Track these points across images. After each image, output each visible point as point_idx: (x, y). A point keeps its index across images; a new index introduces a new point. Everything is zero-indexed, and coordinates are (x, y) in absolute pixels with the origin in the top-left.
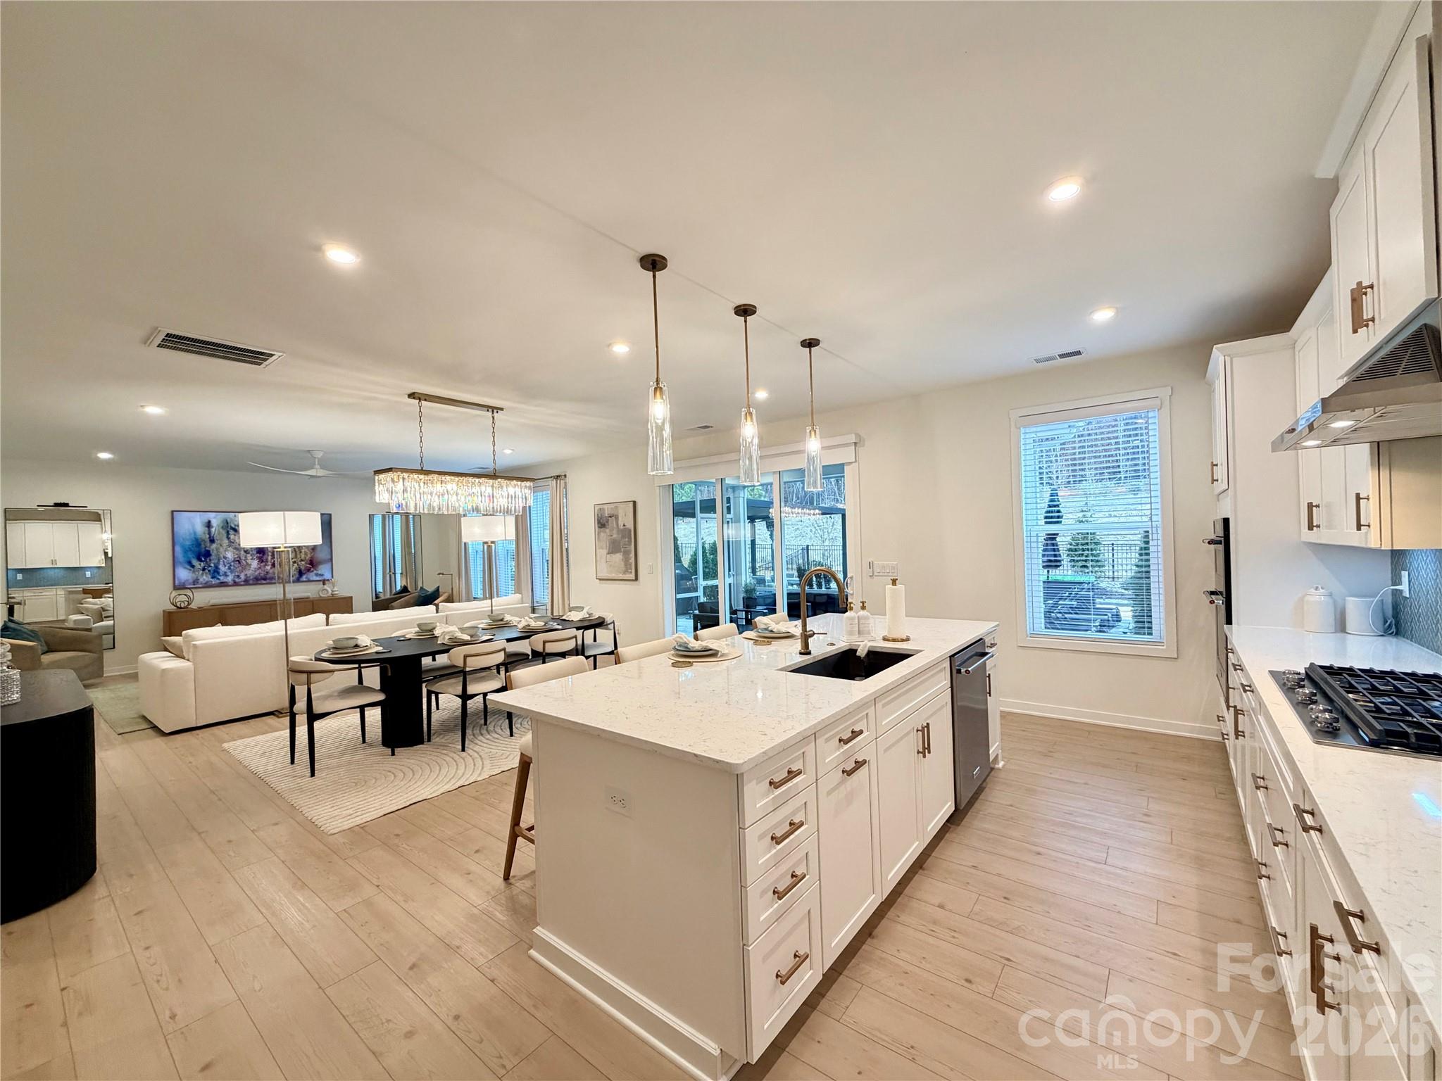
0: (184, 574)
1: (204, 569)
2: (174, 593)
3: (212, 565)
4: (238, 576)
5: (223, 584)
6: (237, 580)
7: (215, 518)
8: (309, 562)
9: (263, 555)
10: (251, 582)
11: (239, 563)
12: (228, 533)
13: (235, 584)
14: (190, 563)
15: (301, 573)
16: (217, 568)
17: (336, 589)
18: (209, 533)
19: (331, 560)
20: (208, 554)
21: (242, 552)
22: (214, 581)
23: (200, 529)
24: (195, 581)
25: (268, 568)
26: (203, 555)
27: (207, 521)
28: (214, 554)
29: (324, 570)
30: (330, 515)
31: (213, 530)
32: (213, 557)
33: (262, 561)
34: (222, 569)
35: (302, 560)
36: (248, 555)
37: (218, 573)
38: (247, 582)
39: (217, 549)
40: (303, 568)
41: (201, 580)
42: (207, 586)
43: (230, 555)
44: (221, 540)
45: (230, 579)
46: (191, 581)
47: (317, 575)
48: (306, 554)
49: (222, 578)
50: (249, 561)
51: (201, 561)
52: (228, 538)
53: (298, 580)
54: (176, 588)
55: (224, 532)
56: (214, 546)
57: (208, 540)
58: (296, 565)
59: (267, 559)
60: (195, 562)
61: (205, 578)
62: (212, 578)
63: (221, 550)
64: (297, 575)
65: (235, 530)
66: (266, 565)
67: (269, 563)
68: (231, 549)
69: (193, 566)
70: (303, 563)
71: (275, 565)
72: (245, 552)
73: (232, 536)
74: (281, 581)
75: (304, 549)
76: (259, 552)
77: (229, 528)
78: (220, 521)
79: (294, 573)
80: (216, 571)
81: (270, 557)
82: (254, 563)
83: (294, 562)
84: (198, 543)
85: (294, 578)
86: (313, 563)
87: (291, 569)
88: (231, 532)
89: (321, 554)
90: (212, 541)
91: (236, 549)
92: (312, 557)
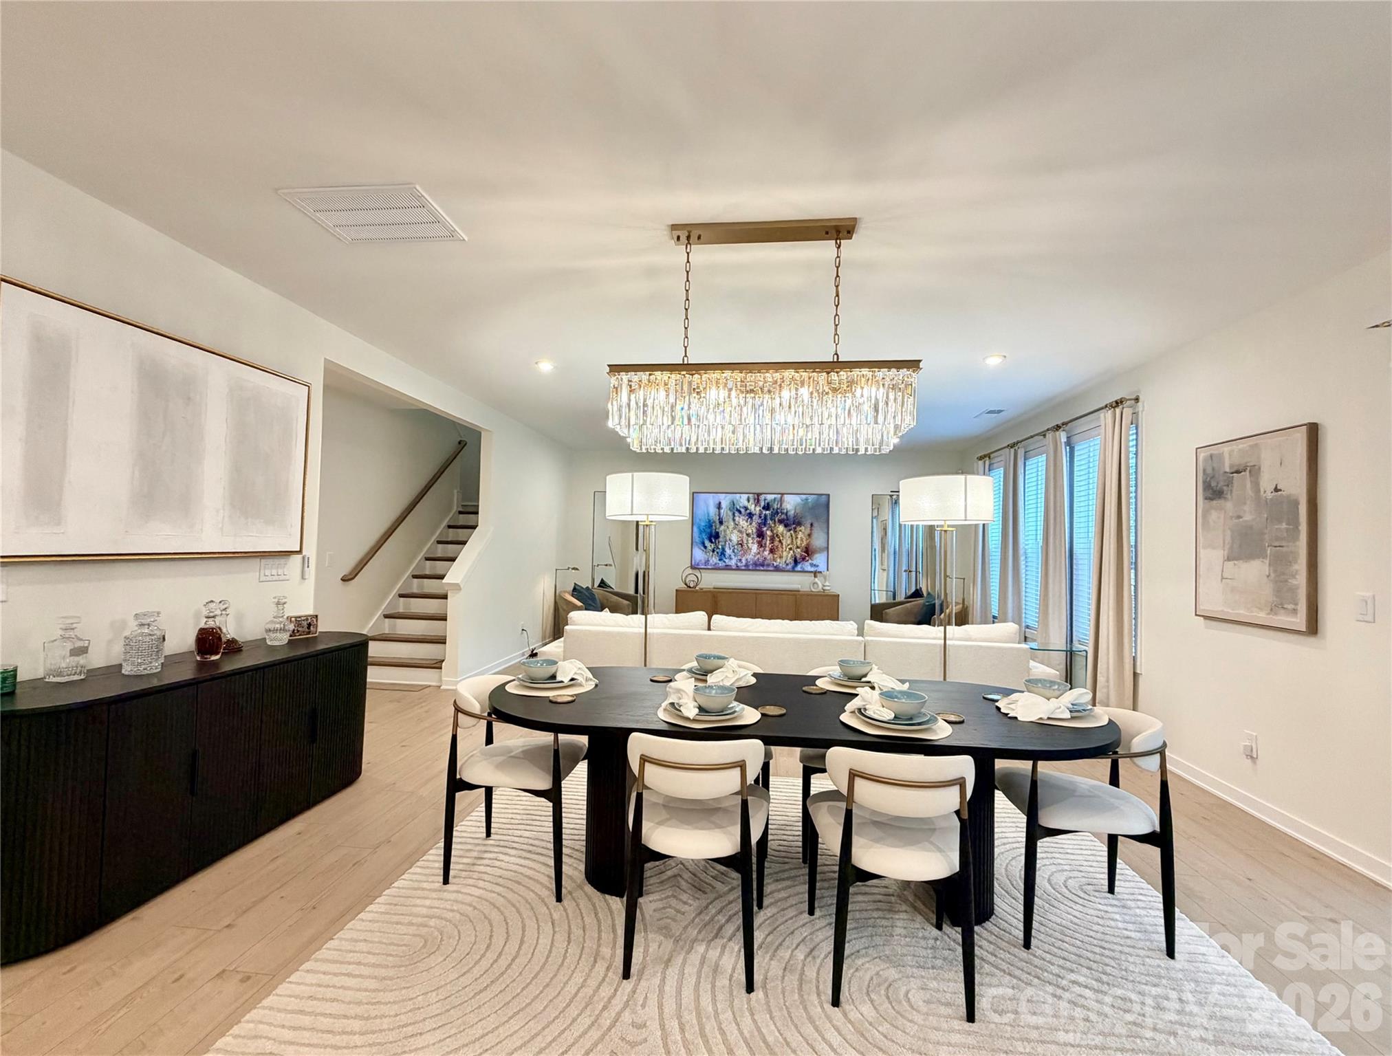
0: (699, 555)
1: (713, 551)
2: (690, 571)
3: (720, 547)
4: (740, 560)
5: (728, 568)
6: (739, 564)
7: (724, 499)
8: (804, 550)
9: (763, 539)
10: (751, 568)
11: (742, 546)
12: (734, 514)
13: (738, 569)
14: (703, 544)
15: (796, 562)
16: (723, 549)
17: (827, 585)
18: (719, 515)
19: (828, 548)
20: (717, 536)
21: (745, 535)
22: (721, 564)
23: (713, 511)
24: (707, 562)
25: (766, 553)
26: (714, 536)
27: (718, 502)
28: (722, 535)
29: (819, 559)
30: (829, 495)
31: (722, 511)
32: (721, 539)
33: (761, 546)
34: (728, 551)
35: (798, 547)
36: (750, 539)
37: (724, 556)
38: (747, 568)
39: (725, 531)
40: (798, 556)
41: (711, 561)
42: (716, 568)
43: (735, 538)
44: (728, 522)
45: (733, 563)
46: (703, 561)
47: (812, 565)
48: (802, 540)
49: (727, 561)
50: (750, 545)
51: (712, 542)
52: (734, 520)
53: (793, 570)
54: (693, 567)
55: (730, 514)
56: (722, 528)
57: (718, 522)
58: (791, 552)
59: (765, 544)
60: (707, 543)
61: (714, 560)
62: (720, 560)
63: (728, 532)
64: (793, 564)
65: (740, 512)
66: (764, 550)
67: (767, 549)
68: (735, 531)
69: (705, 547)
70: (799, 550)
71: (772, 551)
72: (748, 535)
73: (737, 519)
74: (777, 569)
75: (800, 535)
76: (759, 536)
77: (735, 510)
78: (728, 502)
79: (790, 560)
80: (723, 553)
81: (768, 542)
82: (755, 548)
83: (790, 549)
84: (710, 524)
85: (790, 567)
86: (808, 552)
87: (787, 556)
88: (737, 514)
89: (817, 541)
90: (721, 523)
91: (740, 532)
92: (808, 544)
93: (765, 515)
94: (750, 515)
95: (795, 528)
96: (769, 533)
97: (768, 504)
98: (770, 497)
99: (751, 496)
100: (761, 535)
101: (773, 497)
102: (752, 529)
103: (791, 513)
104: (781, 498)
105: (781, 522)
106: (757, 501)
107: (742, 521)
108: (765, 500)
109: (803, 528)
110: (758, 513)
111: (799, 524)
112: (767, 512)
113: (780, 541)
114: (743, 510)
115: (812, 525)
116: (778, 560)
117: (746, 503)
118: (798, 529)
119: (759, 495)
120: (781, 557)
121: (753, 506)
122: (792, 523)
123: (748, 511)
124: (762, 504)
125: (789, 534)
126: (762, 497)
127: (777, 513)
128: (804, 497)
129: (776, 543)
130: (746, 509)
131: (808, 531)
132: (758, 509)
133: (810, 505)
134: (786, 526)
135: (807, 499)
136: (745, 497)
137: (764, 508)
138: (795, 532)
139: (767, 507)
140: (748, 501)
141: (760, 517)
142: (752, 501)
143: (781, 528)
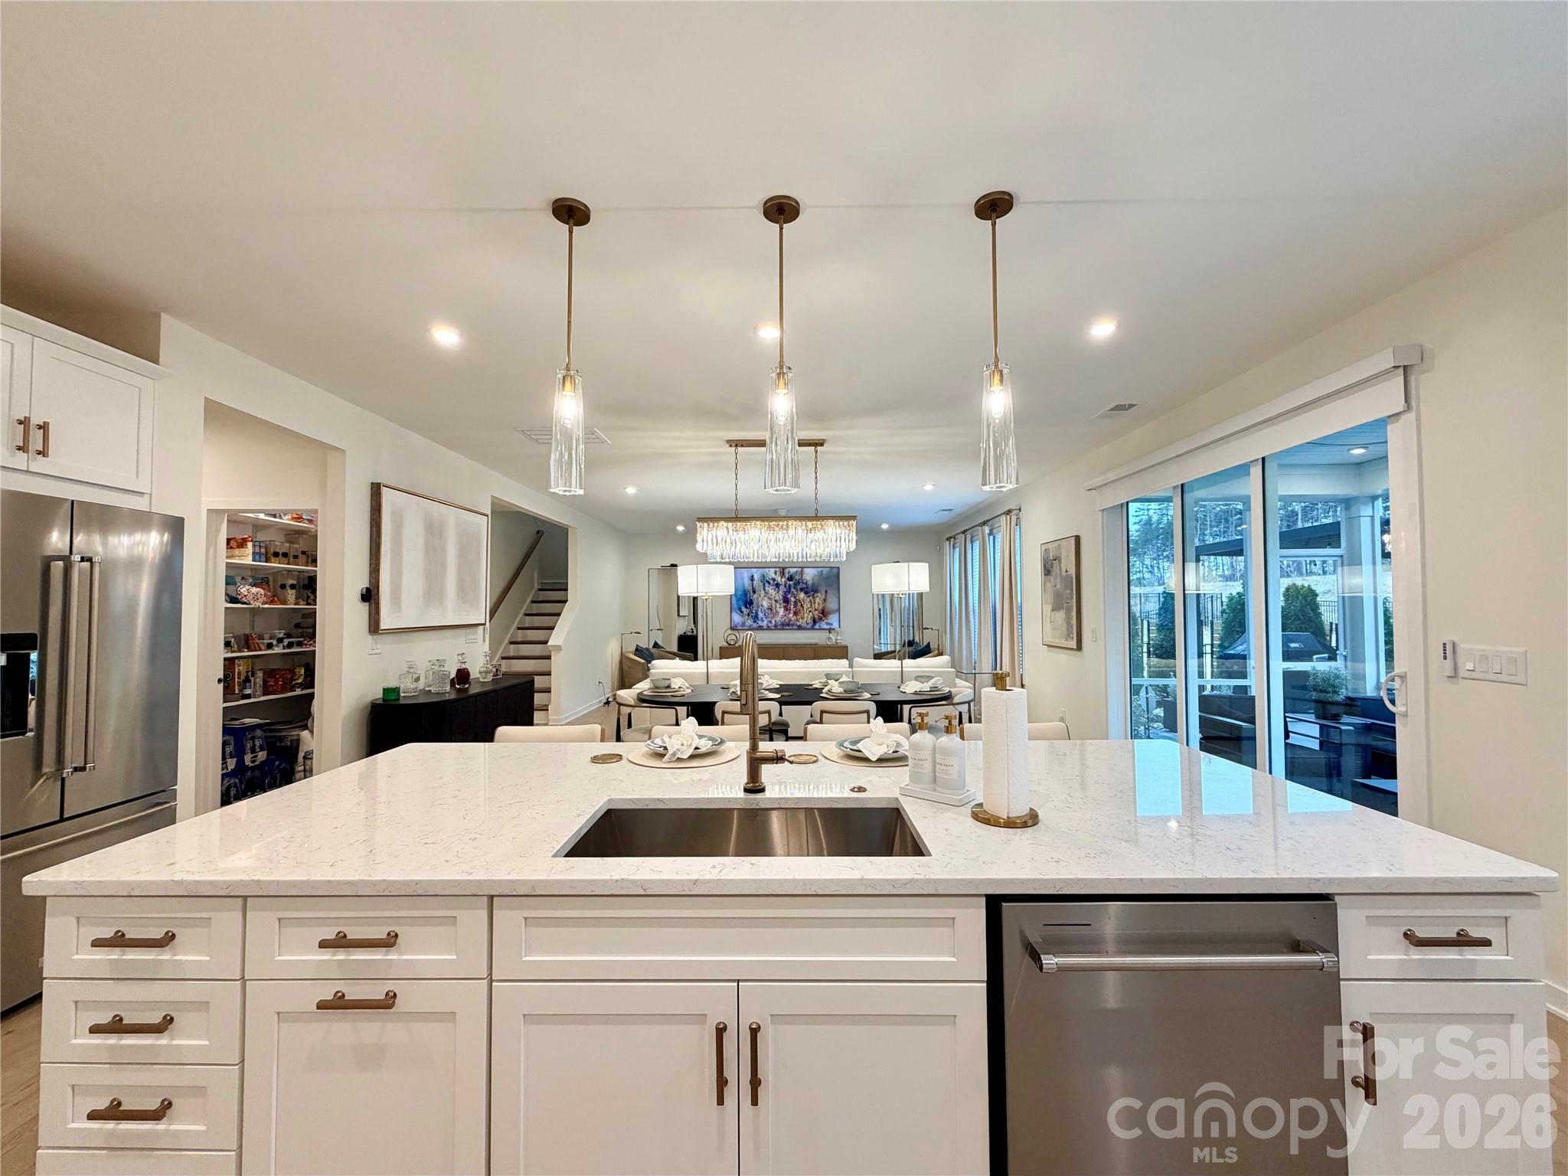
0: (737, 618)
1: (749, 615)
2: (730, 632)
3: (754, 611)
4: (770, 622)
5: (760, 628)
6: (770, 625)
7: (756, 573)
8: (821, 612)
9: (788, 604)
10: (779, 627)
11: (771, 610)
12: (764, 585)
13: (769, 629)
14: (740, 609)
15: (815, 622)
16: (756, 613)
17: (839, 638)
18: (753, 586)
19: (839, 609)
20: (751, 603)
21: (773, 601)
22: (755, 625)
23: (749, 585)
24: (744, 624)
25: (791, 615)
26: (749, 603)
27: (752, 575)
28: (755, 602)
29: (833, 619)
30: (839, 568)
31: (755, 582)
32: (754, 605)
34: (761, 615)
35: (816, 610)
36: (778, 604)
37: (758, 618)
38: (776, 628)
39: (758, 599)
40: (816, 617)
41: (747, 623)
42: (751, 629)
43: (765, 604)
44: (760, 591)
45: (764, 624)
46: (740, 624)
47: (827, 624)
48: (819, 604)
49: (760, 622)
50: (778, 609)
51: (747, 608)
52: (764, 590)
53: (812, 628)
54: (731, 628)
55: (762, 584)
56: (755, 596)
57: (751, 591)
58: (811, 614)
59: (790, 608)
60: (744, 609)
61: (750, 622)
62: (754, 622)
63: (760, 599)
64: (812, 622)
65: (769, 583)
66: (789, 613)
67: (792, 612)
68: (766, 599)
69: (742, 612)
70: (817, 612)
71: (795, 614)
72: (776, 601)
73: (767, 588)
74: (800, 628)
75: (817, 600)
76: (784, 602)
77: (765, 581)
78: (759, 576)
79: (810, 621)
80: (756, 617)
81: (792, 606)
82: (782, 611)
83: (810, 611)
84: (745, 593)
85: (809, 626)
86: (824, 613)
87: (807, 617)
88: (767, 585)
89: (831, 605)
90: (754, 592)
91: (770, 599)
92: (824, 607)
93: (790, 585)
94: (778, 585)
95: (813, 595)
96: (793, 599)
97: (791, 576)
98: (792, 571)
99: (777, 569)
100: (786, 601)
101: (795, 570)
102: (779, 597)
103: (810, 583)
104: (802, 571)
105: (802, 590)
106: (783, 574)
107: (771, 590)
108: (789, 572)
109: (819, 594)
110: (783, 583)
111: (816, 591)
112: (791, 583)
113: (802, 605)
114: (771, 582)
115: (826, 592)
116: (801, 621)
117: (774, 576)
118: (816, 595)
119: (784, 569)
120: (803, 618)
121: (779, 578)
122: (811, 590)
123: (776, 582)
124: (787, 576)
125: (808, 599)
126: (787, 571)
127: (799, 583)
128: (820, 569)
129: (799, 607)
130: (774, 580)
131: (823, 597)
132: (783, 580)
133: (824, 575)
134: (806, 593)
135: (822, 572)
136: (773, 570)
137: (788, 579)
138: (813, 598)
139: (790, 578)
140: (776, 574)
141: (785, 587)
142: (778, 573)
143: (802, 595)
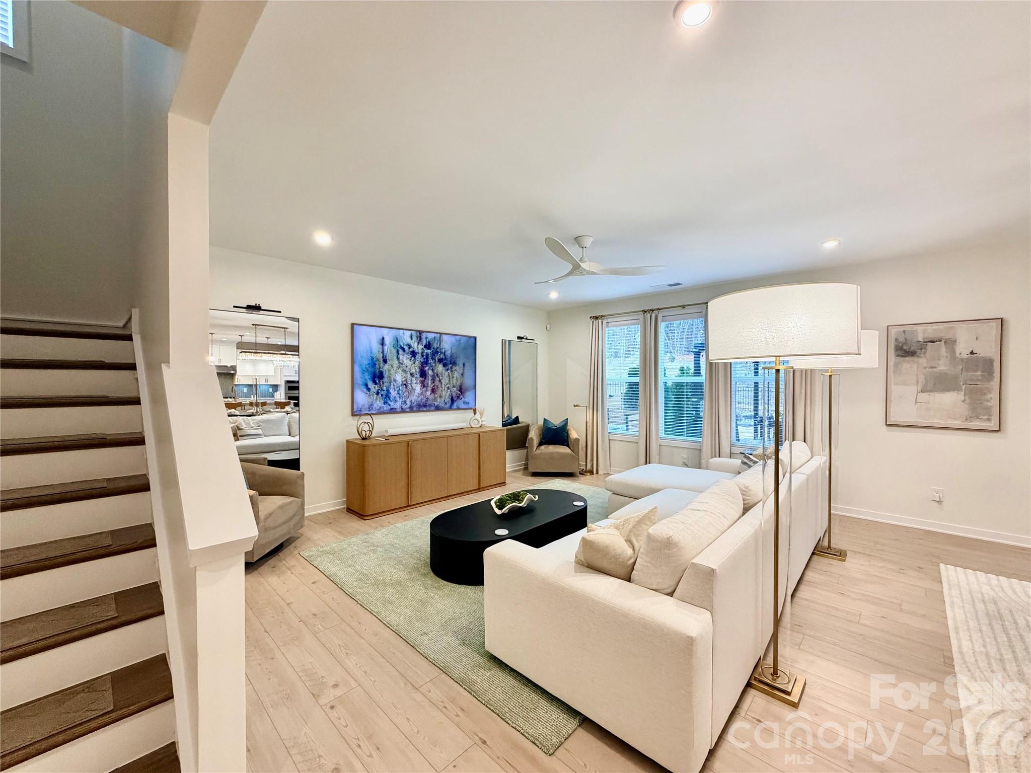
0: (362, 398)
1: (378, 394)
3: (385, 388)
4: (405, 402)
5: (393, 411)
6: (404, 407)
7: (387, 335)
8: (459, 389)
9: (425, 378)
10: (415, 409)
11: (406, 387)
12: (398, 352)
13: (403, 411)
14: (366, 385)
15: (453, 401)
16: (388, 391)
17: (483, 419)
18: (383, 352)
19: (475, 387)
20: (381, 376)
21: (409, 375)
22: (386, 408)
23: (376, 346)
24: (371, 407)
25: (428, 393)
26: (378, 377)
27: (382, 338)
28: (386, 375)
29: (468, 396)
30: (475, 338)
31: (386, 348)
32: (385, 380)
33: (424, 386)
34: (393, 393)
35: (454, 387)
36: (414, 379)
37: (389, 398)
38: (412, 410)
39: (389, 371)
40: (454, 395)
41: (375, 405)
42: (381, 413)
43: (399, 378)
44: (392, 360)
45: (398, 405)
46: (367, 406)
47: (465, 403)
48: (457, 379)
49: (391, 404)
50: (414, 385)
51: (376, 384)
52: (398, 358)
53: (450, 408)
54: (354, 414)
55: (394, 351)
56: (386, 367)
57: (381, 360)
58: (449, 391)
59: (428, 384)
60: (371, 385)
61: (379, 403)
62: (385, 403)
63: (392, 372)
64: (450, 401)
65: (404, 350)
66: (427, 390)
67: (429, 389)
68: (400, 371)
69: (369, 389)
70: (455, 389)
71: (433, 391)
72: (412, 374)
73: (401, 357)
74: (438, 408)
75: (456, 375)
76: (421, 376)
77: (400, 348)
78: (391, 339)
79: (448, 400)
80: (388, 396)
81: (430, 382)
82: (418, 388)
83: (448, 388)
84: (373, 363)
85: (448, 405)
86: (462, 390)
87: (446, 395)
88: (401, 352)
89: (468, 382)
90: (385, 361)
91: (404, 371)
92: (462, 382)
93: (427, 355)
94: (414, 354)
95: (451, 368)
96: (430, 372)
97: (429, 342)
98: (430, 336)
99: (414, 333)
100: (423, 374)
101: (433, 335)
102: (415, 369)
103: (448, 353)
104: (440, 337)
105: (440, 361)
106: (420, 339)
107: (405, 359)
108: (426, 338)
109: (457, 368)
110: (420, 351)
111: (454, 364)
112: (429, 351)
113: (440, 381)
114: (406, 348)
115: (464, 365)
116: (439, 400)
117: (409, 341)
118: (454, 368)
119: (421, 332)
120: (441, 397)
121: (416, 344)
122: (448, 362)
123: (411, 349)
124: (424, 342)
125: (447, 373)
126: (424, 335)
127: (437, 352)
128: (458, 338)
129: (437, 383)
130: (410, 346)
131: (461, 371)
132: (420, 347)
133: (462, 345)
134: (445, 365)
135: (460, 340)
136: (408, 333)
137: (425, 347)
138: (452, 371)
139: (428, 346)
140: (412, 338)
141: (423, 356)
142: (414, 338)
143: (440, 368)
